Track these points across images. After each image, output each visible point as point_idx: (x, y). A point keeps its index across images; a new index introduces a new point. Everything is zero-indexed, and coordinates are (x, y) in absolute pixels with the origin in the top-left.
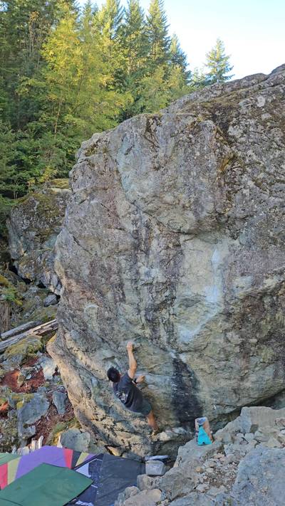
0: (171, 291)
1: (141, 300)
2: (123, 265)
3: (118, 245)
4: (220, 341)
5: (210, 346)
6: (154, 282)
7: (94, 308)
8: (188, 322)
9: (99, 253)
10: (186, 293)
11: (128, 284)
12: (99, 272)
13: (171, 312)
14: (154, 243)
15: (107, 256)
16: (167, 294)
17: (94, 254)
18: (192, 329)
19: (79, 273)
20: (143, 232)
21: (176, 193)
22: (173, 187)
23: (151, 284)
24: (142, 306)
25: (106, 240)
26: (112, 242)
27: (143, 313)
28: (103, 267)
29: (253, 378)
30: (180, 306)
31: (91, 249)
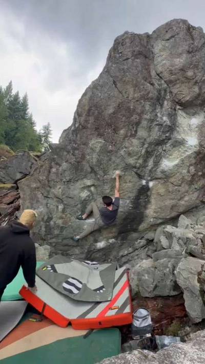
0: (170, 134)
1: (150, 136)
2: (147, 108)
3: (149, 93)
4: (185, 171)
5: (178, 174)
6: (165, 124)
7: (101, 142)
8: (170, 157)
9: (131, 96)
10: (178, 137)
11: (144, 123)
12: (123, 112)
13: (164, 148)
14: (166, 103)
15: (137, 99)
16: (167, 135)
17: (126, 97)
18: (172, 161)
19: (103, 111)
20: (163, 92)
21: (196, 71)
22: (196, 67)
23: (162, 125)
24: (148, 140)
25: (142, 87)
26: (146, 90)
27: (146, 146)
28: (129, 108)
29: (186, 198)
30: (170, 146)
31: (126, 93)
